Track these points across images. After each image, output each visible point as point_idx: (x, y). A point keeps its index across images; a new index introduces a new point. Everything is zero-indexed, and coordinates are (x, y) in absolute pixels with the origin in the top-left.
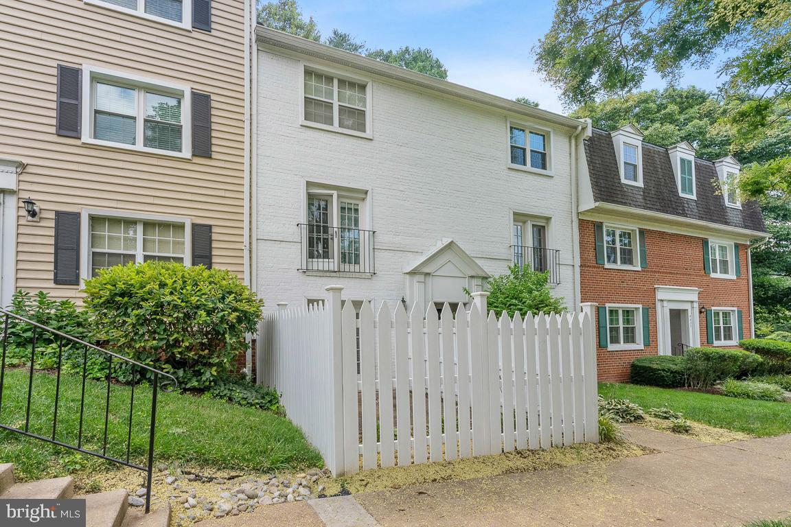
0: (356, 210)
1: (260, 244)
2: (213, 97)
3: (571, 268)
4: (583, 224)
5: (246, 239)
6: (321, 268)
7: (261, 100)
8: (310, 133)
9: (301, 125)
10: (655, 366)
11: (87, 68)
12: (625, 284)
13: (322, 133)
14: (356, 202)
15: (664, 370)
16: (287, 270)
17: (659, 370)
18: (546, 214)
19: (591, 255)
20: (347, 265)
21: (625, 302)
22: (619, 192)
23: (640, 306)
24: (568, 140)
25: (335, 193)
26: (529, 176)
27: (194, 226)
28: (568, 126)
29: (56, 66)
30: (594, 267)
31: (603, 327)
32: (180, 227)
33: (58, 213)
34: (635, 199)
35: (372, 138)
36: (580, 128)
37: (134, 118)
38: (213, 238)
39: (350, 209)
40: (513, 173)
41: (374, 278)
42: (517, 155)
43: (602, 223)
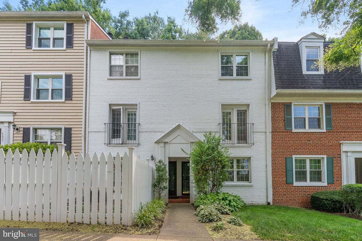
0: (135, 114)
1: (89, 134)
2: (73, 75)
3: (264, 134)
4: (274, 106)
5: (83, 132)
6: (116, 143)
7: (91, 71)
8: (112, 82)
9: (108, 79)
10: (322, 197)
11: (33, 74)
12: (311, 142)
13: (117, 81)
14: (135, 110)
15: (327, 200)
16: (100, 145)
17: (324, 199)
18: (245, 102)
19: (281, 125)
20: (130, 141)
21: (310, 154)
22: (299, 81)
23: (325, 156)
24: (264, 55)
25: (122, 107)
26: (233, 82)
27: (65, 129)
28: (262, 46)
29: (24, 75)
30: (284, 132)
31: (290, 170)
32: (61, 129)
33: (24, 128)
34: (315, 84)
35: (139, 78)
36: (269, 45)
37: (48, 89)
38: (72, 133)
39: (132, 114)
40: (222, 82)
41: (139, 146)
42: (226, 71)
43: (291, 103)
